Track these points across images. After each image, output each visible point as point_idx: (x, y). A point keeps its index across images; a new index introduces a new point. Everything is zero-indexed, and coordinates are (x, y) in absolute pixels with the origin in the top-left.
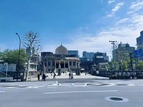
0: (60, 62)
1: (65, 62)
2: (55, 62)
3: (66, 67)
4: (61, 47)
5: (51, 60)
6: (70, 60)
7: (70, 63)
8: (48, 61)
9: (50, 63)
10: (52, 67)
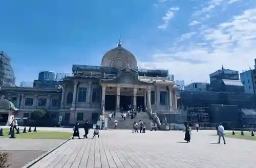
0: (119, 88)
1: (135, 91)
2: (104, 89)
4: (118, 51)
5: (90, 83)
8: (79, 84)
9: (85, 94)
10: (91, 107)
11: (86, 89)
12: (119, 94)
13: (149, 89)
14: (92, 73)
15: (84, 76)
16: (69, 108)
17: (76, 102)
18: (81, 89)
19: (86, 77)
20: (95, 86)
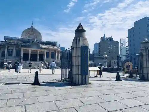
0: (30, 51)
1: (39, 52)
2: (22, 50)
3: (40, 60)
4: (31, 30)
5: (15, 47)
6: (48, 49)
7: (47, 53)
8: (8, 47)
9: (12, 52)
10: (15, 59)
11: (12, 50)
12: (30, 53)
13: (46, 51)
14: (16, 42)
15: (11, 43)
16: (3, 59)
17: (7, 56)
18: (9, 50)
19: (13, 44)
20: (17, 49)
